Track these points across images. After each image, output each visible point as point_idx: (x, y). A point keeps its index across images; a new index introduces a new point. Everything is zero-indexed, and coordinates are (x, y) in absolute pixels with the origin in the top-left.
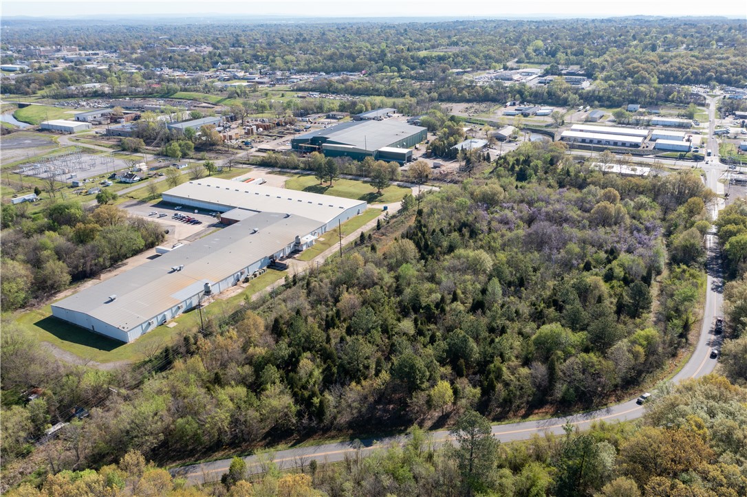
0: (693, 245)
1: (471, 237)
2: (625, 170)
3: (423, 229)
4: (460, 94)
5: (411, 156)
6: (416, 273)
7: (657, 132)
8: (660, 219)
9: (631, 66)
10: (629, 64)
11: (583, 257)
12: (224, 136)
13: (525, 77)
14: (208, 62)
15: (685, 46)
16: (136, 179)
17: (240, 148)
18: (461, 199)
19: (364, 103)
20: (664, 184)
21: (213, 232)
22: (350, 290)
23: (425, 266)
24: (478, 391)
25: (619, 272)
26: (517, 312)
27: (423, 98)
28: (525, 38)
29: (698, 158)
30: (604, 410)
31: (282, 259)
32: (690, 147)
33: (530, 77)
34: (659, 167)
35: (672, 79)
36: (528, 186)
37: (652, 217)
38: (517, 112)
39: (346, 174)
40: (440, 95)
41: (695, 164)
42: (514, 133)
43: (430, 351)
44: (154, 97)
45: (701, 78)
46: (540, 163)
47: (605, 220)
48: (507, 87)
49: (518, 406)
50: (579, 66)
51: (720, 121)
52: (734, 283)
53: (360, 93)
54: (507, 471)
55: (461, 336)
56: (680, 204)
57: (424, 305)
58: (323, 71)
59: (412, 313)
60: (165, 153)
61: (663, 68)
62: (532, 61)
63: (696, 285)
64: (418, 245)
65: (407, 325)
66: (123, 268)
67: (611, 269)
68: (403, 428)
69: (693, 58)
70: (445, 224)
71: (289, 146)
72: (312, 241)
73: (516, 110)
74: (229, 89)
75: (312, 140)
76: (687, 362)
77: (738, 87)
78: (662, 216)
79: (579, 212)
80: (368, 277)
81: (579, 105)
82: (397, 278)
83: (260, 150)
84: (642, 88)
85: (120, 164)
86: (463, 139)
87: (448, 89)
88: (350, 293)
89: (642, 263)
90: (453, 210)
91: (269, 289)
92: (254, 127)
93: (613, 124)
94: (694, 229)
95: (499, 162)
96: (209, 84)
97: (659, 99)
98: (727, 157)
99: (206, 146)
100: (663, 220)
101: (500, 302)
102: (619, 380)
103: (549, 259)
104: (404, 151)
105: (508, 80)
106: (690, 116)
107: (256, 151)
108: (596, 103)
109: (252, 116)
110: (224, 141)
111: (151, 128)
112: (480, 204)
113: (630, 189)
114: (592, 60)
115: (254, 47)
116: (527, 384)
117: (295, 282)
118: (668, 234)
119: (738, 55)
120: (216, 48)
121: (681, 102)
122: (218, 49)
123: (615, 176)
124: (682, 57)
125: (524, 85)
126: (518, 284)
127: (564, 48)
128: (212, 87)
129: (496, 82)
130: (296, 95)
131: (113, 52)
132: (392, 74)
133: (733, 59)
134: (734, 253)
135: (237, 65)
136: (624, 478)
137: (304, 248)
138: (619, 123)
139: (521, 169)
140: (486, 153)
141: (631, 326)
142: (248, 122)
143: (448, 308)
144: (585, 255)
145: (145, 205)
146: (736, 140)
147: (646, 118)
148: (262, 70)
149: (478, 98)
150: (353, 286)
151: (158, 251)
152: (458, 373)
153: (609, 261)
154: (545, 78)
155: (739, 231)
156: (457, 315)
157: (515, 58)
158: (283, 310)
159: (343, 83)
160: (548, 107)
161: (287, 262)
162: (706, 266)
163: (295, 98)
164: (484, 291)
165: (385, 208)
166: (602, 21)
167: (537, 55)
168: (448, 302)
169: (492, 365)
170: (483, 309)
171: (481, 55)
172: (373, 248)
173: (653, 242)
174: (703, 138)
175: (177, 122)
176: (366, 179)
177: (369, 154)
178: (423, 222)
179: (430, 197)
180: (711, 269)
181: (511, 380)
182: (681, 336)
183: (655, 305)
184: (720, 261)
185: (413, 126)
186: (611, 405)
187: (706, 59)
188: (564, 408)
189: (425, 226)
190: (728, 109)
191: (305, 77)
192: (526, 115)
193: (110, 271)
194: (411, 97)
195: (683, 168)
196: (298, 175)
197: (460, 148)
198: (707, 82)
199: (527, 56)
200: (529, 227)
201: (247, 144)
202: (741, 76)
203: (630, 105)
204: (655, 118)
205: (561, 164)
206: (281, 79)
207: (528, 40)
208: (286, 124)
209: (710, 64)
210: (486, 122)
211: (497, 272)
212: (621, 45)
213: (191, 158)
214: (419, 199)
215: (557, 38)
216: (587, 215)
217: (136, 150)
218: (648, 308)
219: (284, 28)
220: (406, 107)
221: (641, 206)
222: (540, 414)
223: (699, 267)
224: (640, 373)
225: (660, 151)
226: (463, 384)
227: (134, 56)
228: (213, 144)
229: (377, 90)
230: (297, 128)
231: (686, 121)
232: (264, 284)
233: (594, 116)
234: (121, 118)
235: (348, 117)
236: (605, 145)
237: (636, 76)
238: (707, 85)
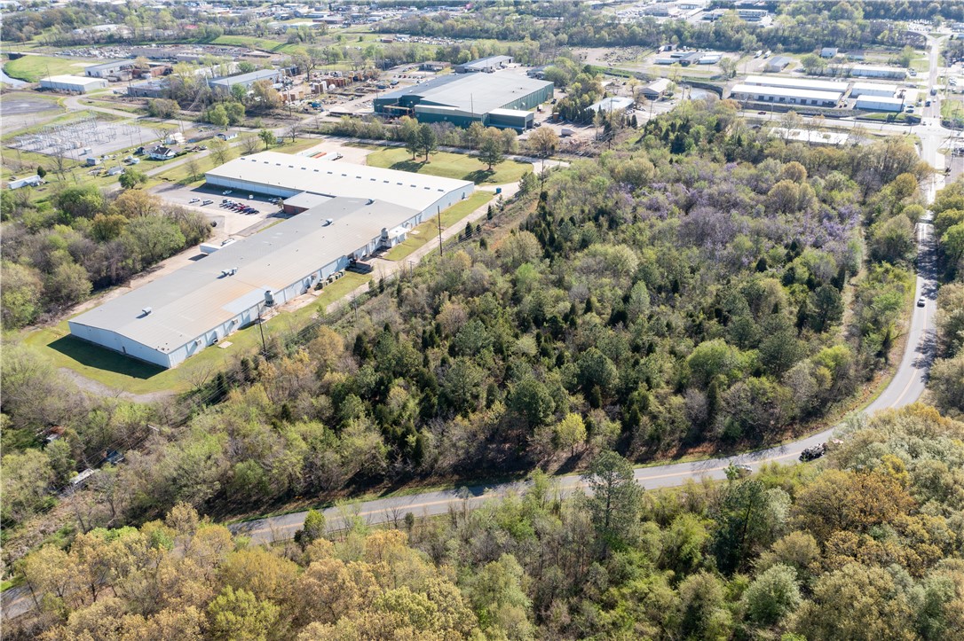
0: (900, 237)
1: (610, 228)
2: (815, 137)
3: (549, 218)
4: (597, 36)
5: (532, 121)
6: (539, 276)
7: (860, 85)
8: (858, 202)
11: (756, 253)
12: (285, 96)
13: (685, 11)
16: (170, 154)
17: (306, 111)
18: (597, 178)
19: (469, 48)
20: (866, 156)
21: (274, 224)
22: (453, 298)
23: (550, 266)
24: (617, 425)
25: (802, 272)
26: (668, 325)
27: (548, 41)
29: (912, 121)
30: (777, 448)
31: (365, 258)
32: (902, 106)
33: (693, 10)
34: (860, 134)
35: (882, 12)
36: (686, 159)
37: (849, 200)
38: (673, 59)
39: (446, 145)
40: (571, 37)
41: (907, 129)
42: (669, 88)
43: (557, 376)
44: (190, 43)
45: (921, 10)
46: (702, 129)
47: (786, 205)
48: (660, 25)
49: (669, 445)
51: (944, 69)
52: (951, 286)
53: (464, 34)
54: (653, 525)
55: (596, 356)
56: (886, 182)
57: (548, 316)
58: (414, 5)
59: (534, 327)
60: (207, 120)
63: (901, 290)
64: (541, 238)
65: (527, 343)
66: (158, 273)
67: (792, 269)
68: (521, 473)
70: (576, 212)
71: (370, 109)
72: (403, 235)
73: (672, 57)
74: (289, 30)
75: (401, 99)
76: (886, 388)
78: (861, 199)
79: (752, 194)
80: (476, 282)
81: (756, 50)
82: (514, 282)
83: (333, 114)
84: (843, 25)
85: (149, 134)
86: (601, 97)
87: (582, 29)
88: (453, 302)
89: (833, 261)
90: (587, 193)
91: (348, 298)
92: (324, 83)
93: (802, 74)
94: (902, 216)
95: (649, 127)
96: (262, 25)
97: (864, 40)
98: (951, 118)
99: (261, 109)
100: (863, 203)
101: (647, 312)
102: (797, 411)
103: (712, 256)
104: (523, 114)
105: (663, 15)
106: (905, 64)
107: (328, 116)
108: (780, 46)
109: (321, 68)
110: (284, 102)
111: (186, 85)
112: (622, 184)
113: (821, 164)
116: (680, 416)
117: (382, 289)
118: (869, 222)
121: (894, 45)
123: (801, 145)
125: (683, 23)
126: (671, 289)
128: (266, 28)
129: (646, 19)
130: (378, 39)
132: (507, 8)
134: (954, 248)
136: (799, 532)
137: (393, 244)
138: (809, 74)
139: (677, 138)
140: (631, 116)
141: (815, 343)
142: (316, 76)
143: (579, 321)
144: (758, 251)
145: (184, 189)
147: (846, 66)
148: (333, 5)
149: (622, 41)
150: (457, 292)
151: (203, 249)
152: (593, 403)
153: (790, 259)
154: (712, 12)
155: (960, 219)
156: (591, 330)
158: (368, 324)
159: (441, 22)
160: (715, 53)
161: (371, 262)
162: (916, 264)
163: (377, 43)
164: (626, 299)
165: (499, 191)
168: (580, 312)
169: (636, 393)
170: (624, 322)
172: (483, 244)
173: (848, 234)
174: (920, 94)
175: (221, 77)
176: (473, 152)
177: (477, 119)
178: (547, 209)
179: (557, 176)
180: (923, 268)
181: (660, 412)
182: (880, 354)
183: (848, 315)
184: (934, 258)
185: (535, 80)
186: (786, 442)
188: (727, 446)
189: (550, 214)
190: (956, 53)
191: (390, 13)
192: (685, 64)
193: (142, 276)
194: (532, 40)
195: (892, 134)
196: (384, 148)
197: (597, 110)
198: (928, 16)
200: (687, 214)
201: (314, 106)
203: (825, 49)
204: (857, 67)
205: (731, 130)
206: (357, 17)
208: (366, 78)
210: (632, 73)
211: (644, 274)
213: (242, 126)
214: (543, 178)
216: (763, 198)
217: (168, 116)
218: (838, 319)
220: (526, 53)
221: (834, 186)
222: (696, 455)
223: (907, 266)
224: (824, 402)
225: (862, 111)
226: (599, 417)
228: (271, 107)
229: (487, 31)
230: (381, 84)
231: (897, 70)
232: (342, 291)
233: (777, 64)
234: (147, 72)
235: (449, 68)
236: (789, 103)
237: (834, 8)
238: (929, 20)
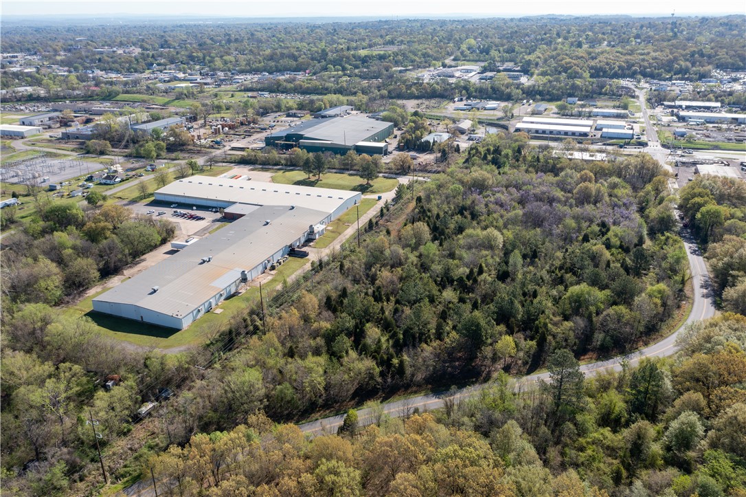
1: (473, 218)
2: (586, 156)
4: (408, 91)
5: (387, 150)
7: (601, 122)
9: (563, 62)
10: (562, 61)
12: (193, 136)
13: (465, 74)
14: (143, 63)
15: (606, 43)
16: (118, 180)
17: (212, 147)
18: (454, 186)
19: (321, 101)
20: (626, 166)
21: (218, 228)
23: (440, 245)
25: (615, 241)
27: (374, 95)
28: (457, 36)
29: (642, 144)
30: (637, 353)
32: (633, 135)
33: (471, 73)
36: (508, 172)
37: (627, 195)
38: (468, 107)
40: (389, 92)
41: (641, 149)
42: (473, 126)
44: (95, 100)
45: (627, 72)
46: (509, 152)
47: (587, 199)
48: (452, 83)
50: (513, 63)
51: (652, 111)
53: (309, 92)
55: (507, 299)
56: (645, 183)
58: (265, 71)
60: (135, 155)
61: (592, 63)
62: (468, 58)
65: (451, 295)
66: (143, 264)
67: (608, 239)
69: (618, 54)
71: (262, 145)
72: (322, 230)
73: (465, 105)
74: (176, 90)
75: (285, 137)
77: (660, 80)
79: (563, 193)
81: (522, 99)
82: (420, 257)
83: (233, 149)
85: (94, 165)
86: (428, 132)
87: (396, 87)
89: (632, 233)
90: (447, 196)
92: (219, 127)
93: (558, 115)
95: (471, 152)
96: (151, 86)
97: (593, 92)
99: (177, 146)
101: (521, 272)
104: (379, 145)
105: (450, 77)
106: (625, 107)
107: (230, 150)
108: (538, 97)
109: (211, 116)
110: (193, 141)
111: (113, 130)
112: (473, 189)
113: (597, 172)
114: (526, 57)
115: (185, 47)
116: (571, 334)
117: (321, 267)
118: (640, 210)
119: (658, 51)
120: (143, 48)
121: (614, 95)
122: (147, 50)
124: (607, 53)
125: (469, 82)
126: (532, 256)
127: (496, 46)
128: (155, 88)
129: (441, 80)
131: (33, 55)
132: (336, 73)
133: (653, 54)
134: (704, 222)
135: (173, 66)
138: (563, 115)
139: (493, 158)
140: (454, 144)
142: (211, 122)
145: (137, 204)
146: (670, 128)
147: (587, 110)
148: (202, 71)
149: (426, 95)
150: (383, 265)
151: (173, 245)
152: (511, 330)
154: (485, 74)
155: (705, 203)
156: (492, 284)
157: (450, 56)
159: (291, 83)
160: (495, 102)
161: (304, 249)
163: (246, 97)
164: (506, 263)
165: (379, 198)
166: (520, 20)
167: (471, 53)
168: (476, 274)
169: (538, 322)
171: (420, 53)
174: (643, 127)
175: (137, 123)
176: (351, 172)
177: (349, 149)
178: (425, 207)
180: (684, 237)
182: (681, 291)
184: (689, 231)
185: (379, 122)
186: (641, 348)
187: (630, 55)
189: (428, 211)
190: (657, 99)
191: (249, 77)
192: (477, 110)
193: (130, 267)
194: (363, 94)
196: (282, 171)
197: (430, 141)
198: (632, 75)
199: (462, 53)
200: (524, 207)
201: (217, 143)
202: (663, 70)
203: (569, 99)
204: (595, 110)
206: (224, 80)
207: (460, 38)
208: (249, 123)
209: (634, 58)
210: (441, 117)
212: (549, 43)
213: (164, 159)
214: (410, 187)
215: (487, 37)
216: (570, 195)
217: (102, 153)
219: (206, 29)
220: (362, 104)
221: (614, 186)
223: (676, 235)
225: (606, 139)
227: (58, 58)
228: (183, 145)
229: (327, 89)
230: (262, 126)
231: (623, 111)
232: (291, 270)
233: (540, 109)
234: (73, 121)
235: (308, 115)
236: (557, 134)
237: (569, 71)
238: (633, 78)
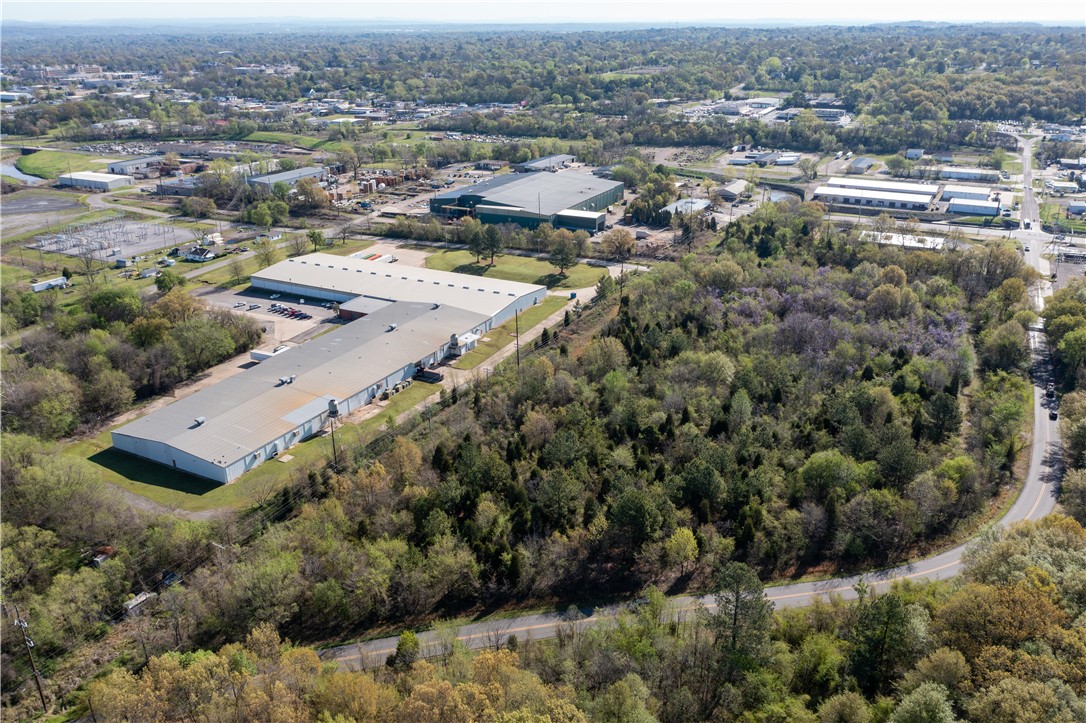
0: (1013, 344)
1: (700, 334)
2: (910, 241)
3: (633, 324)
4: (665, 135)
5: (603, 223)
6: (628, 385)
7: (950, 188)
8: (964, 308)
9: (909, 94)
10: (906, 92)
11: (861, 360)
12: (332, 195)
13: (757, 110)
14: (296, 89)
15: (984, 65)
16: (209, 255)
17: (355, 211)
18: (679, 283)
19: (529, 146)
20: (967, 260)
21: (329, 330)
22: (537, 408)
23: (639, 374)
24: (730, 542)
25: (912, 381)
26: (775, 436)
27: (612, 140)
28: (754, 54)
29: (1010, 225)
30: (904, 567)
31: (432, 366)
32: (998, 209)
33: (765, 110)
34: (960, 238)
35: (968, 113)
36: (775, 263)
37: (954, 307)
38: (748, 160)
39: (513, 248)
40: (636, 136)
41: (1006, 233)
42: (748, 189)
43: (659, 489)
44: (221, 139)
45: (1009, 111)
46: (788, 232)
47: (886, 310)
48: (732, 124)
49: (786, 563)
50: (834, 95)
51: (1039, 172)
52: (1074, 394)
53: (520, 132)
54: (783, 645)
55: (702, 467)
56: (991, 288)
57: (643, 427)
58: (463, 101)
59: (628, 439)
60: (246, 220)
61: (955, 96)
62: (766, 87)
63: (1019, 398)
64: (626, 344)
65: (623, 454)
66: (205, 381)
67: (901, 377)
68: (628, 594)
69: (997, 83)
70: (662, 317)
71: (426, 210)
72: (473, 342)
73: (746, 157)
74: (331, 126)
75: (459, 199)
76: (1014, 503)
77: (1062, 124)
78: (966, 305)
79: (850, 300)
80: (560, 391)
81: (836, 150)
82: (601, 391)
83: (384, 215)
84: (927, 125)
85: (184, 234)
86: (674, 198)
87: (648, 128)
88: (537, 412)
89: (944, 369)
90: (671, 298)
91: (419, 408)
92: (373, 182)
93: (887, 176)
94: (1013, 322)
95: (730, 230)
96: (299, 120)
97: (950, 141)
98: (1051, 222)
99: (306, 209)
100: (969, 310)
101: (749, 423)
102: (922, 528)
103: (813, 364)
104: (595, 215)
105: (733, 114)
106: (997, 166)
107: (379, 216)
108: (861, 147)
109: (368, 166)
110: (330, 201)
111: (223, 183)
112: (710, 289)
113: (920, 267)
114: (853, 86)
115: (361, 66)
116: (798, 531)
117: (454, 399)
118: (976, 330)
119: (1062, 79)
120: (304, 68)
121: (982, 146)
122: (308, 69)
123: (896, 250)
124: (981, 82)
125: (757, 122)
126: (772, 399)
127: (812, 68)
128: (305, 124)
129: (716, 118)
130: (427, 137)
131: (154, 74)
132: (564, 106)
133: (1055, 84)
134: (1072, 355)
135: (337, 92)
136: (946, 649)
137: (463, 351)
138: (896, 176)
139: (762, 240)
140: (710, 218)
141: (935, 454)
142: (363, 175)
143: (677, 432)
144: (863, 359)
145: (227, 292)
146: (1063, 200)
147: (934, 168)
148: (375, 100)
149: (691, 141)
150: (540, 402)
151: (254, 356)
152: (700, 518)
153: (898, 367)
154: (786, 111)
155: (1078, 324)
156: (692, 441)
157: (740, 82)
158: (447, 436)
159: (495, 119)
160: (792, 154)
161: (439, 370)
162: (1032, 374)
163: (426, 139)
164: (726, 408)
165: (573, 296)
166: (863, 29)
167: (773, 79)
168: (676, 423)
169: (747, 508)
170: (726, 433)
171: (693, 78)
172: (564, 351)
173: (956, 341)
174: (1017, 197)
175: (260, 175)
176: (541, 255)
177: (545, 220)
178: (630, 314)
179: (636, 280)
180: (1039, 378)
181: (775, 527)
182: (1004, 467)
183: (965, 426)
184: (1050, 367)
185: (602, 180)
186: (913, 560)
187: (1017, 84)
188: (848, 564)
189: (634, 320)
190: (1051, 155)
191: (439, 110)
192: (762, 165)
193: (186, 385)
194: (595, 138)
195: (990, 239)
196: (443, 250)
197: (673, 212)
198: (1018, 116)
199: (758, 79)
200: (782, 320)
201: (364, 206)
202: (1067, 109)
203: (910, 151)
204: (947, 169)
205: (819, 234)
206: (403, 113)
207: (759, 57)
208: (418, 177)
209: (1023, 90)
210: (704, 174)
211: (742, 381)
212: (893, 64)
213: (286, 226)
214: (621, 282)
215: (800, 54)
216: (861, 303)
217: (203, 216)
218: (957, 430)
219: (400, 39)
220: (590, 152)
221: (937, 291)
222: (817, 574)
223: (1022, 375)
224: (951, 517)
225: (957, 215)
226: (709, 531)
227: (185, 80)
228: (316, 206)
229: (545, 129)
230: (435, 183)
231: (990, 172)
232: (410, 402)
233: (860, 165)
234: (177, 169)
235: (507, 168)
236: (877, 206)
237: (916, 108)
238: (1019, 120)
